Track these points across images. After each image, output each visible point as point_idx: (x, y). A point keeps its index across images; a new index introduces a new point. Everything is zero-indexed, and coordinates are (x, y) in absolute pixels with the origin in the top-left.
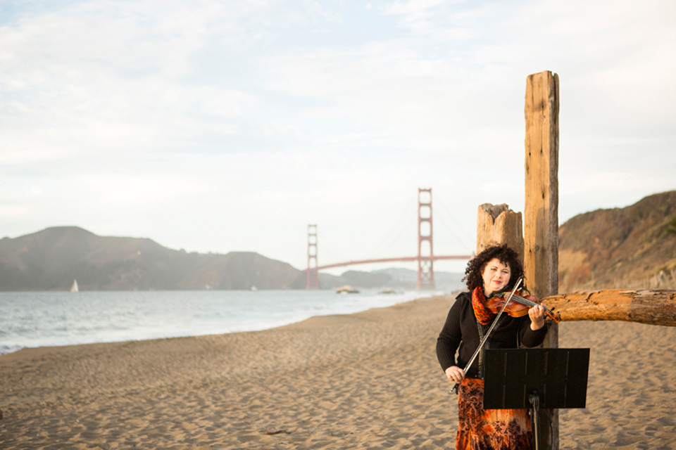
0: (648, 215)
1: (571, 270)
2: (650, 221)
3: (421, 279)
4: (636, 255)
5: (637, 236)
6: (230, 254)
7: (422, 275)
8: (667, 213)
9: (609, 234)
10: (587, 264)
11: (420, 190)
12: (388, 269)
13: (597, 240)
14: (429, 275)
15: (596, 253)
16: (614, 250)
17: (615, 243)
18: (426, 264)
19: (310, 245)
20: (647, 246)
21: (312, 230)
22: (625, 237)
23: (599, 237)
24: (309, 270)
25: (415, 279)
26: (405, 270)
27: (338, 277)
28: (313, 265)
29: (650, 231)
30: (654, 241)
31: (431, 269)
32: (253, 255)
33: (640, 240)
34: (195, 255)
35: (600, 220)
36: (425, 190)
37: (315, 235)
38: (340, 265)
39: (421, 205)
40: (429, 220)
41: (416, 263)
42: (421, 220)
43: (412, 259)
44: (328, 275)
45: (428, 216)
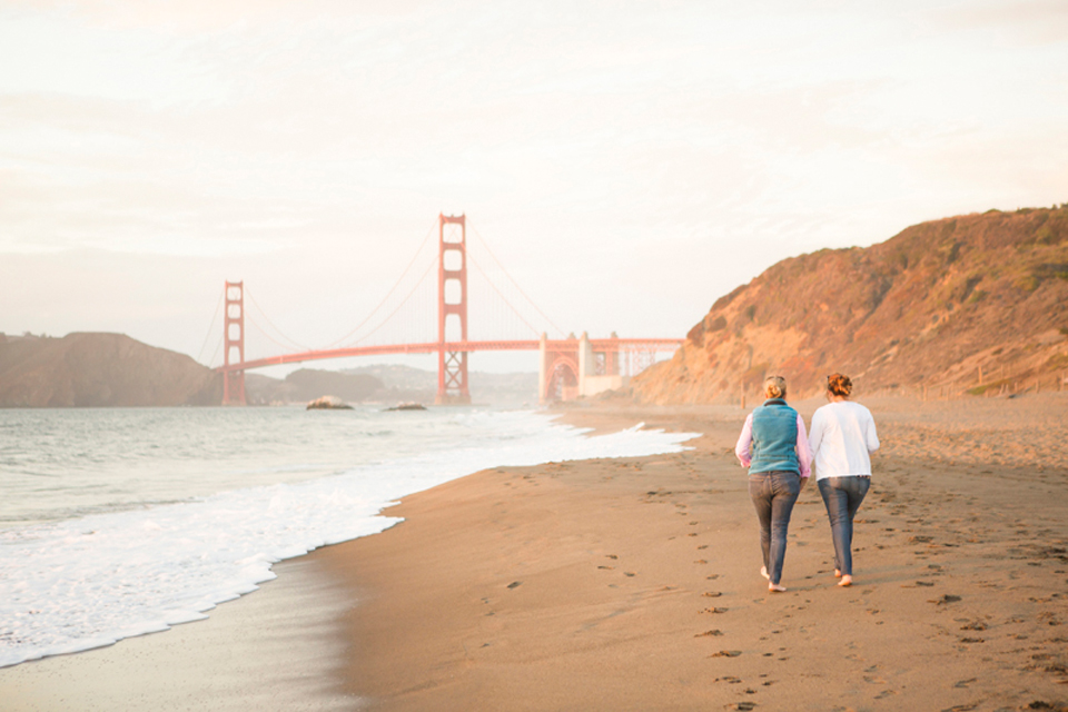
0: (918, 261)
1: (777, 363)
2: (923, 272)
3: (444, 386)
5: (900, 300)
6: (71, 336)
7: (448, 378)
8: (954, 257)
9: (848, 296)
10: (807, 353)
11: (444, 220)
12: (373, 367)
13: (825, 307)
14: (459, 378)
15: (823, 330)
16: (856, 326)
17: (859, 314)
18: (453, 356)
19: (229, 321)
20: (944, 316)
21: (234, 293)
22: (878, 301)
23: (827, 301)
24: (226, 365)
25: (436, 382)
26: (403, 367)
27: (280, 382)
28: (234, 358)
30: (957, 307)
31: (463, 366)
32: (118, 339)
35: (828, 271)
36: (452, 220)
37: (240, 302)
38: (287, 359)
39: (445, 246)
40: (461, 275)
41: (435, 355)
42: (446, 275)
43: (428, 348)
44: (263, 377)
45: (457, 267)
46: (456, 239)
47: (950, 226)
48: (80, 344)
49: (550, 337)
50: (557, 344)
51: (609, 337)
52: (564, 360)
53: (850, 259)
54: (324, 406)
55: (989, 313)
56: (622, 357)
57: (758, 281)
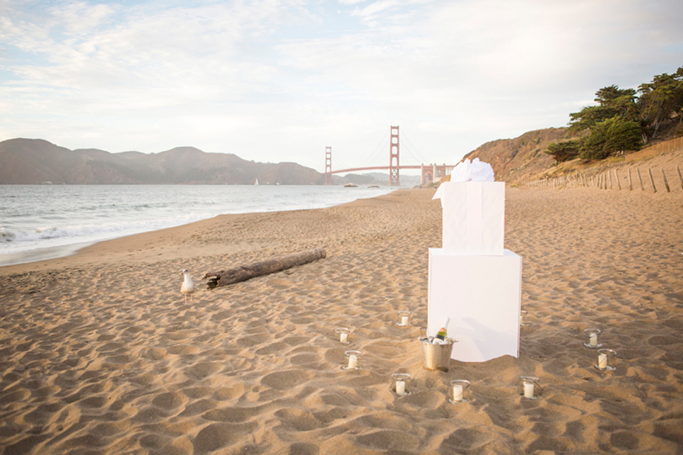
0: (527, 143)
2: (528, 147)
3: (391, 179)
4: (522, 166)
5: (521, 156)
6: (281, 163)
7: (393, 177)
8: (538, 142)
9: (505, 154)
11: (392, 128)
12: (372, 173)
13: (498, 158)
14: (396, 177)
15: (497, 165)
16: (507, 164)
18: (394, 170)
19: (327, 159)
20: (528, 161)
21: (328, 150)
22: (514, 156)
23: (499, 156)
24: (326, 173)
25: (389, 178)
26: (381, 173)
27: (343, 177)
28: (328, 170)
29: (530, 153)
30: (532, 159)
31: (397, 174)
32: (296, 164)
33: (524, 157)
34: (260, 163)
35: (500, 146)
36: (395, 128)
37: (330, 153)
38: (344, 171)
39: (392, 136)
40: (397, 145)
41: (389, 170)
42: (392, 145)
43: (386, 168)
44: (337, 176)
45: (396, 142)
46: (396, 134)
47: (538, 132)
48: (284, 166)
49: (425, 165)
50: (427, 167)
51: (442, 165)
52: (428, 172)
53: (507, 143)
54: (349, 186)
55: (541, 160)
56: (447, 171)
57: (478, 149)
